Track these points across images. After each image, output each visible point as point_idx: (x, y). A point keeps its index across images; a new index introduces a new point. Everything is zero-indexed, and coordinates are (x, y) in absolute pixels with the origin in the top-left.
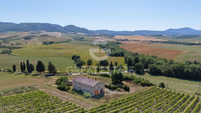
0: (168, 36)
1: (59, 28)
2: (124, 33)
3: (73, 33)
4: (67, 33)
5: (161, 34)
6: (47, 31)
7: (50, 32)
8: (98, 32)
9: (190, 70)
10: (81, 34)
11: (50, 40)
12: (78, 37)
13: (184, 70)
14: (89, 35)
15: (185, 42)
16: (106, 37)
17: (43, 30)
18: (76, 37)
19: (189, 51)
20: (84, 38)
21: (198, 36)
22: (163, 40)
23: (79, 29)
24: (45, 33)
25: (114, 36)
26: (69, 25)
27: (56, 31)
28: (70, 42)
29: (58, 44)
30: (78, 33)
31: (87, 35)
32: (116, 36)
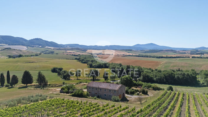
0: (137, 50)
1: (24, 41)
2: (95, 48)
3: (41, 46)
4: (33, 47)
5: (131, 49)
6: (9, 45)
7: (12, 45)
8: (68, 46)
9: (181, 77)
10: (50, 47)
11: (14, 53)
12: (47, 51)
13: (174, 76)
14: (60, 49)
15: (154, 56)
16: (78, 50)
17: (4, 43)
18: (45, 51)
19: (165, 62)
20: (54, 52)
21: (162, 50)
22: (134, 54)
23: (47, 43)
24: (7, 46)
25: (86, 50)
26: (36, 39)
27: (20, 45)
28: (40, 55)
29: (29, 57)
30: (47, 47)
31: (57, 49)
32: (88, 50)
